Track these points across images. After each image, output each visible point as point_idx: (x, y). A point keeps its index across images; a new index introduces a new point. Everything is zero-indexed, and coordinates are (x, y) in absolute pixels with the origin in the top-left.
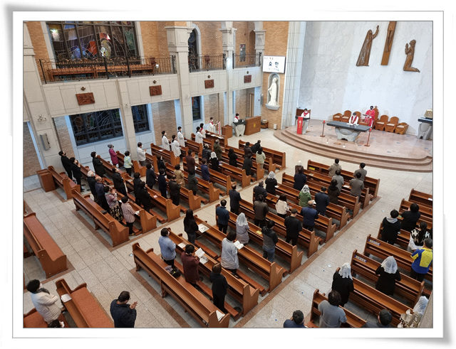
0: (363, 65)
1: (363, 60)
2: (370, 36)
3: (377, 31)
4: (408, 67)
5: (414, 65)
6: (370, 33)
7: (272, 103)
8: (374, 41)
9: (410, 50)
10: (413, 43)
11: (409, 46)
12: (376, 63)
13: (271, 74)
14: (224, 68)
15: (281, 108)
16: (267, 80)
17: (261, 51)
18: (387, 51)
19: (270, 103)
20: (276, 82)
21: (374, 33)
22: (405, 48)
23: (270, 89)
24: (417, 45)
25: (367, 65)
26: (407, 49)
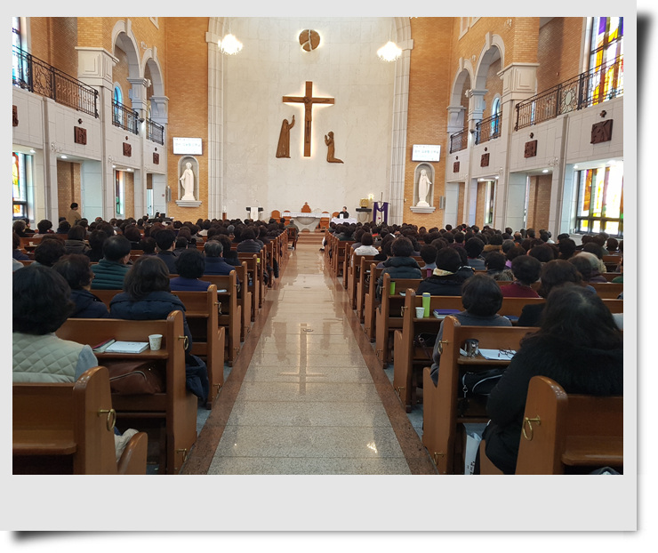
0: (284, 156)
1: (283, 151)
2: (287, 127)
3: (293, 121)
4: (331, 159)
5: (336, 156)
6: (285, 122)
7: (188, 197)
8: (291, 130)
9: (330, 141)
10: (331, 134)
11: (328, 138)
12: (298, 153)
13: (182, 158)
14: (137, 133)
15: (205, 203)
16: (176, 165)
17: (164, 125)
18: (308, 142)
19: (184, 198)
20: (192, 168)
21: (290, 123)
22: (324, 139)
23: (183, 177)
24: (335, 137)
25: (288, 157)
26: (326, 140)
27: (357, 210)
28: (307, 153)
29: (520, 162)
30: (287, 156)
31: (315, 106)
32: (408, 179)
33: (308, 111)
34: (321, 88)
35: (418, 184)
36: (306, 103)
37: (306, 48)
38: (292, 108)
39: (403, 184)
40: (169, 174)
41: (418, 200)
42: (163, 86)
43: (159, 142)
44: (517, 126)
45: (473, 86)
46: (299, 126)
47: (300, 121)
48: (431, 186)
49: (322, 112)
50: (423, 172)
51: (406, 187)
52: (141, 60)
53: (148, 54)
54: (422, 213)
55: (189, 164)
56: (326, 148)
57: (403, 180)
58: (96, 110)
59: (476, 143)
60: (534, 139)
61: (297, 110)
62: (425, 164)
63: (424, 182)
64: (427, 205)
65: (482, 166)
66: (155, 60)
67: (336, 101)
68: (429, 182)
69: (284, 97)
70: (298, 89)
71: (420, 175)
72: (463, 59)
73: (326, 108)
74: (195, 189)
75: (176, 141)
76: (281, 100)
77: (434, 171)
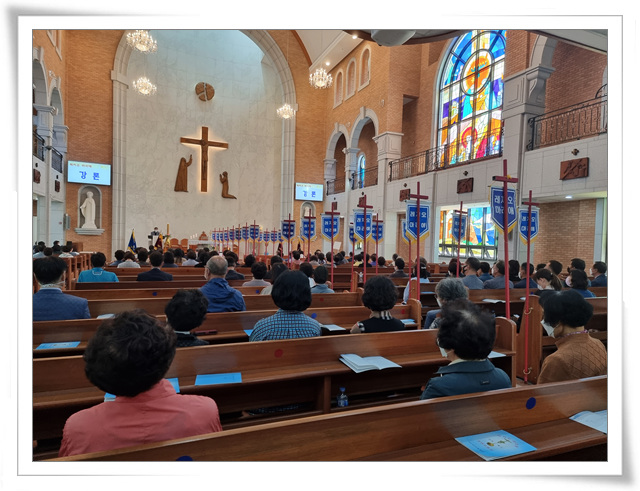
0: (182, 191)
1: (181, 185)
2: (184, 165)
3: (191, 160)
4: (225, 195)
5: (231, 193)
6: (183, 160)
8: (189, 168)
9: (224, 179)
11: (223, 177)
12: (195, 189)
13: (83, 187)
14: (43, 160)
15: (109, 232)
16: (76, 193)
17: (63, 154)
18: (204, 178)
19: (84, 227)
20: (94, 197)
21: (187, 162)
22: (219, 178)
23: (84, 206)
24: (228, 176)
25: (186, 191)
26: (221, 179)
28: (204, 188)
29: (396, 204)
31: (211, 149)
32: (296, 214)
33: (205, 152)
34: (215, 134)
36: (202, 145)
37: (202, 99)
38: (190, 149)
40: (67, 202)
42: (63, 116)
43: (59, 170)
44: (391, 177)
45: (349, 146)
46: (197, 164)
47: (197, 160)
49: (218, 154)
50: (307, 208)
52: (49, 87)
53: (53, 84)
55: (90, 194)
57: (292, 215)
59: (353, 189)
60: (408, 188)
61: (194, 151)
62: (308, 203)
66: (59, 89)
67: (230, 146)
69: (181, 138)
70: (196, 133)
71: (305, 211)
72: (338, 123)
73: (220, 151)
76: (178, 140)
77: (315, 208)
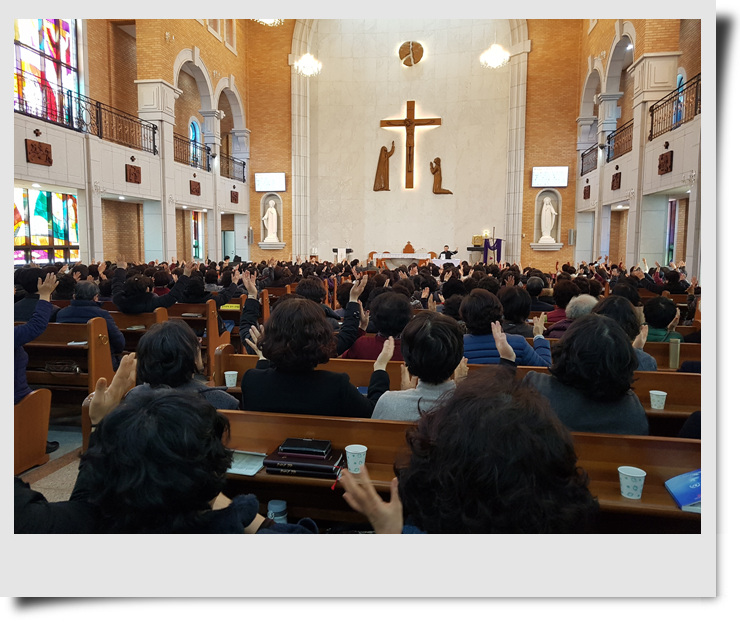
0: (382, 189)
1: (382, 183)
2: (385, 155)
3: (393, 148)
4: (438, 190)
6: (384, 149)
7: (272, 238)
8: (390, 159)
9: (436, 169)
10: (438, 161)
11: (434, 165)
12: (399, 185)
13: (265, 195)
14: (209, 169)
15: (289, 245)
16: (258, 204)
17: (245, 161)
18: (411, 170)
19: (267, 240)
20: (275, 207)
21: (389, 151)
22: (429, 167)
23: (266, 217)
24: (442, 163)
25: (388, 190)
26: (432, 168)
27: (469, 249)
28: (409, 184)
29: (655, 182)
30: (386, 188)
31: (418, 129)
32: (528, 209)
33: (410, 135)
34: (424, 109)
35: (540, 215)
36: (407, 126)
37: (408, 63)
38: (392, 132)
39: (521, 216)
40: (251, 214)
41: (541, 235)
42: (244, 118)
43: (239, 179)
44: (651, 135)
45: (604, 90)
46: (400, 153)
47: (401, 147)
48: (557, 217)
49: (427, 135)
50: (547, 200)
51: (524, 219)
52: (214, 90)
53: (223, 84)
54: (546, 251)
55: (272, 202)
56: (431, 178)
57: (521, 211)
58: (155, 146)
59: (608, 161)
60: (670, 149)
61: (398, 135)
62: (548, 191)
63: (549, 212)
64: (553, 241)
65: (613, 189)
66: (233, 89)
67: (443, 122)
68: (554, 212)
69: (382, 122)
70: (399, 111)
71: (543, 204)
72: (593, 57)
73: (431, 130)
74: (278, 229)
75: (259, 177)
76: (379, 124)
77: (560, 198)
